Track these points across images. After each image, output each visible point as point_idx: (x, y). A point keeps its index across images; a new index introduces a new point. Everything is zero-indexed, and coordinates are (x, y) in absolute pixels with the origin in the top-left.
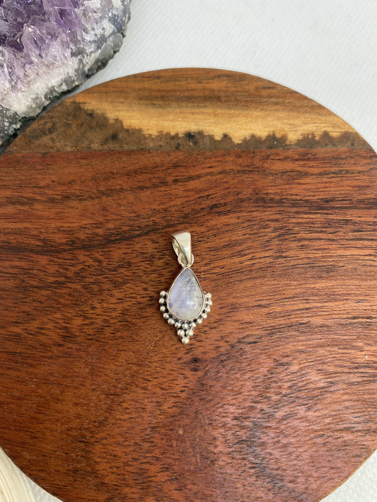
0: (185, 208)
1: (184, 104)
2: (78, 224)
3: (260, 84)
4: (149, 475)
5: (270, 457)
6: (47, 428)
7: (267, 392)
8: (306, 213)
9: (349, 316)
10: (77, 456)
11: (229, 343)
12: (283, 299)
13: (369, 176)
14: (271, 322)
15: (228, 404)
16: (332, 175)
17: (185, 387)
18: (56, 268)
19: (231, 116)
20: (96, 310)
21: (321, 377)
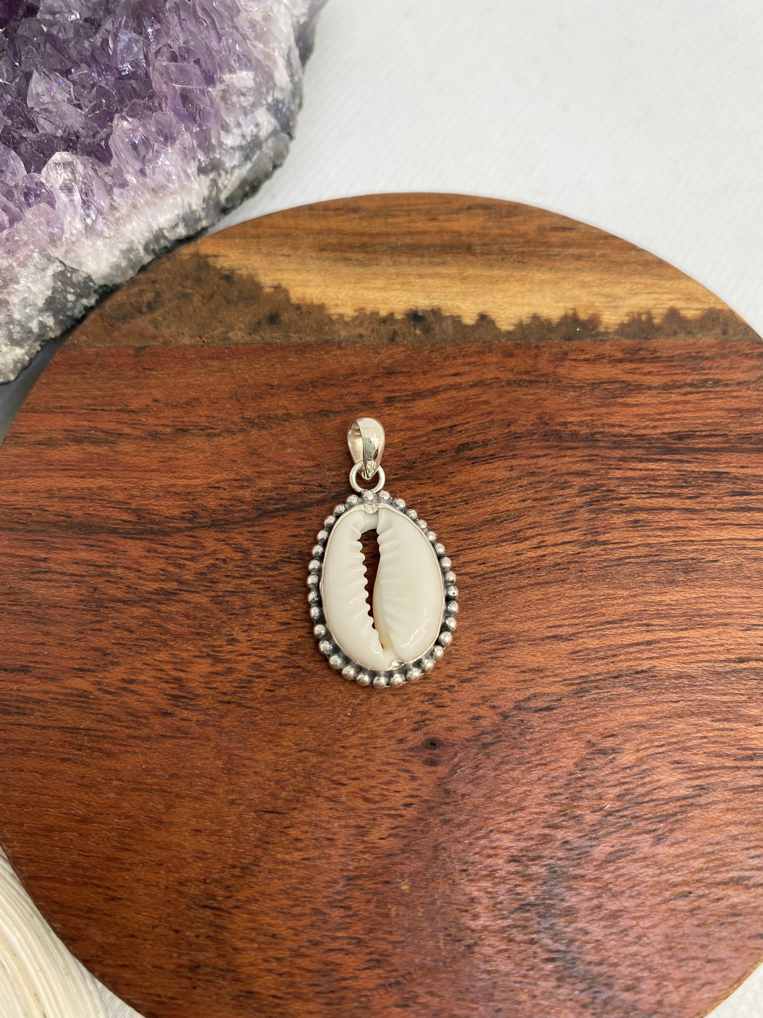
0: (408, 450)
1: (404, 259)
2: (205, 481)
3: (547, 221)
4: (342, 975)
5: (584, 938)
6: (138, 880)
7: (575, 807)
8: (641, 461)
9: (732, 657)
10: (197, 936)
11: (499, 711)
12: (602, 624)
13: (758, 390)
14: (579, 670)
15: (499, 831)
16: (689, 389)
17: (412, 796)
18: (161, 564)
19: (494, 281)
20: (238, 644)
21: (680, 777)
